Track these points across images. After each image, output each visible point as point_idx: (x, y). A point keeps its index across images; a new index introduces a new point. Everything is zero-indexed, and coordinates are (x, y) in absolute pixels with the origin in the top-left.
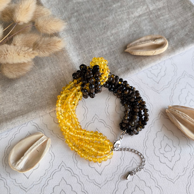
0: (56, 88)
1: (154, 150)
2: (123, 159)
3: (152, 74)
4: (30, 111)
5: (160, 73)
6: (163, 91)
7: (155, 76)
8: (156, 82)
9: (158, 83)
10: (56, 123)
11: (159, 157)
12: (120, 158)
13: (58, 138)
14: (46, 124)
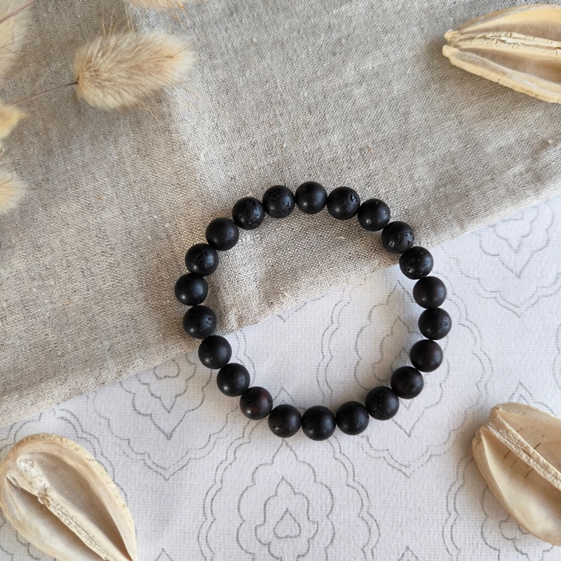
0: (141, 289)
1: (482, 526)
2: (372, 553)
3: (500, 237)
4: (48, 378)
5: (528, 235)
6: (535, 306)
7: (510, 246)
8: (512, 271)
9: (519, 277)
10: (140, 414)
11: (497, 552)
12: (362, 549)
13: (146, 468)
14: (107, 415)
